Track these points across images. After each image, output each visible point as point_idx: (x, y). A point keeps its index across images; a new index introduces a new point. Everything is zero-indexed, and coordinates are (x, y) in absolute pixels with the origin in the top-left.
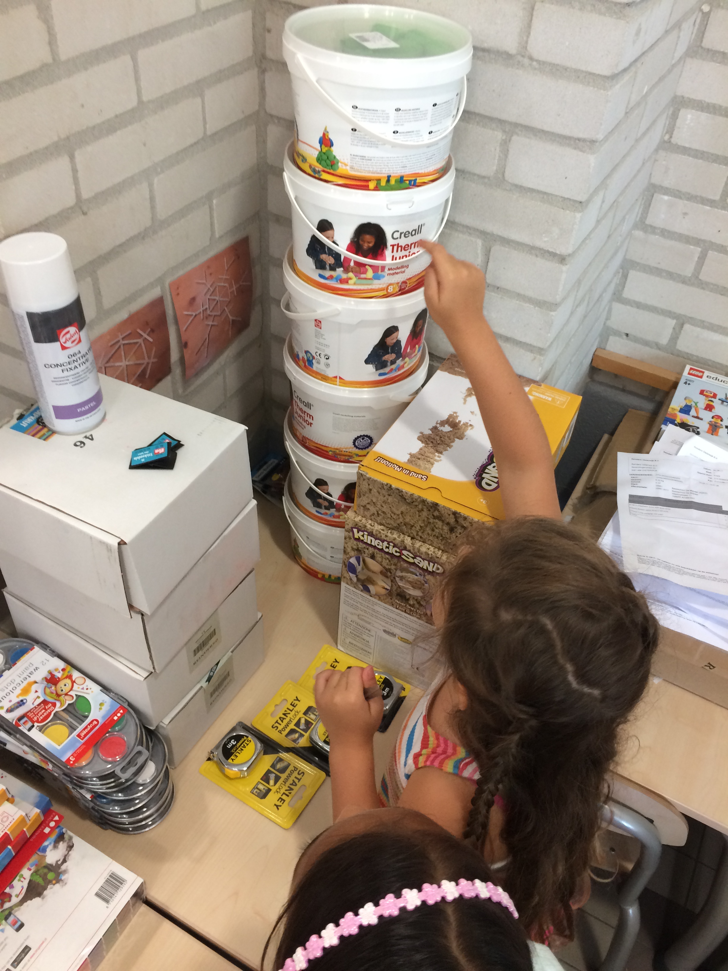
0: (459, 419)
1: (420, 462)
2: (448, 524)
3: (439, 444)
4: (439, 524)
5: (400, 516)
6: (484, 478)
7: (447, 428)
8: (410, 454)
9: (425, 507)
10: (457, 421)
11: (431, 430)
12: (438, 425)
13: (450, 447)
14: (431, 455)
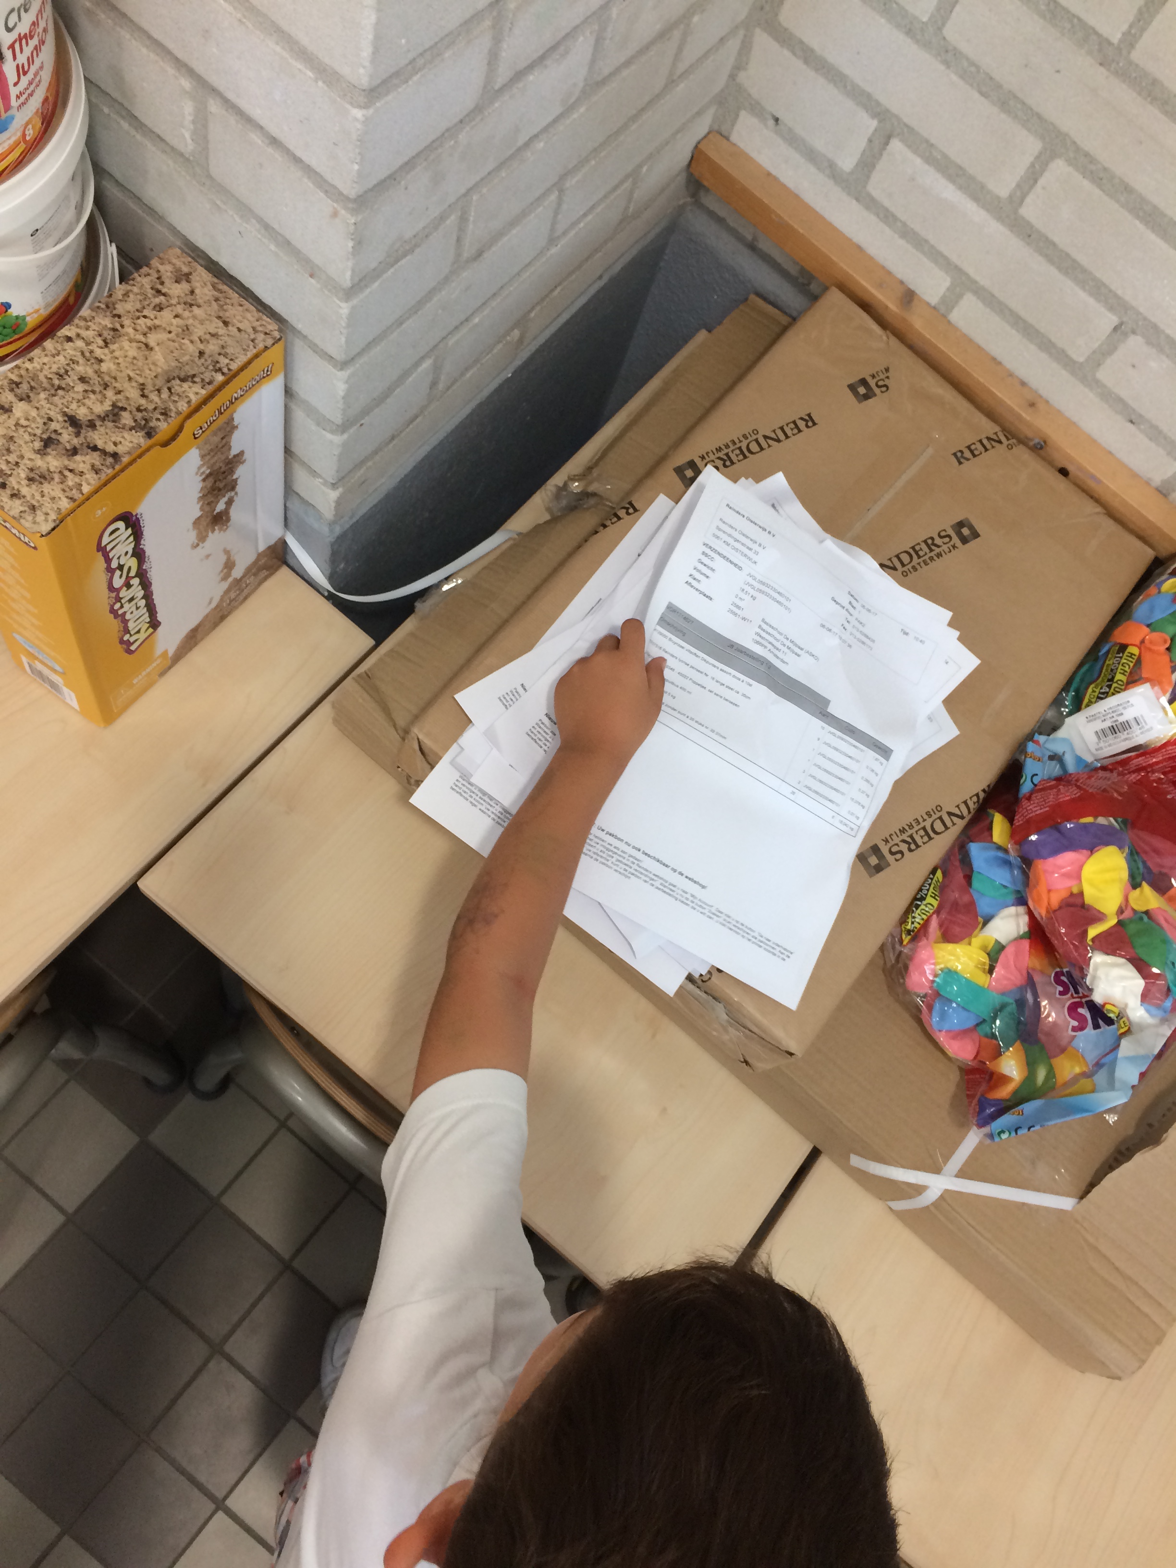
0: (217, 532)
1: (216, 439)
2: (92, 425)
3: (215, 482)
4: (100, 409)
5: (141, 338)
6: (127, 529)
7: (221, 506)
8: (237, 427)
9: (151, 407)
10: (216, 528)
11: (236, 481)
12: (233, 494)
13: (200, 498)
14: (212, 461)
